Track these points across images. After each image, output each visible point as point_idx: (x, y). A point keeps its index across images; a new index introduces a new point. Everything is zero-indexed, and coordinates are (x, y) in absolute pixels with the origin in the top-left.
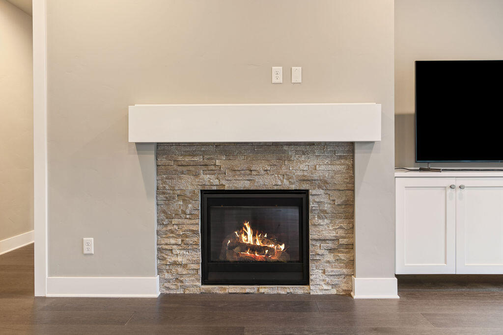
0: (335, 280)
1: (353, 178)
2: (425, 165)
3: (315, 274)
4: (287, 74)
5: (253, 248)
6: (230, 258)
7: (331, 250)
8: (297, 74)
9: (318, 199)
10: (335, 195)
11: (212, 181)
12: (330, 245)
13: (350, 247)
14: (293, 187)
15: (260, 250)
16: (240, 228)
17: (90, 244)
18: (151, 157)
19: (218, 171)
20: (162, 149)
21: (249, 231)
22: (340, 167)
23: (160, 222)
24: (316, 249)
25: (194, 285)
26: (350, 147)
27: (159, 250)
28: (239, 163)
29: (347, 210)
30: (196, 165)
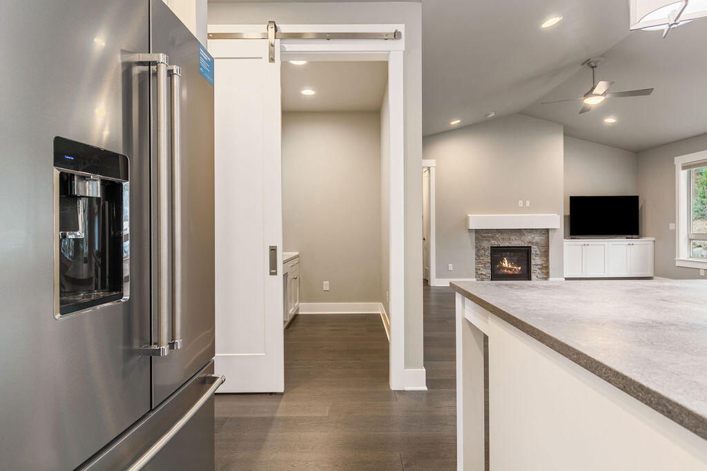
1: (548, 241)
2: (573, 237)
3: (533, 276)
4: (524, 204)
5: (508, 269)
7: (539, 269)
8: (528, 203)
9: (535, 250)
10: (541, 248)
11: (495, 243)
12: (539, 267)
13: (547, 267)
14: (526, 245)
15: (511, 269)
16: (502, 260)
17: (451, 267)
18: (474, 235)
19: (497, 239)
20: (477, 231)
21: (506, 261)
22: (543, 238)
23: (476, 259)
24: (533, 268)
26: (548, 230)
27: (476, 269)
28: (505, 236)
29: (546, 254)
30: (489, 237)
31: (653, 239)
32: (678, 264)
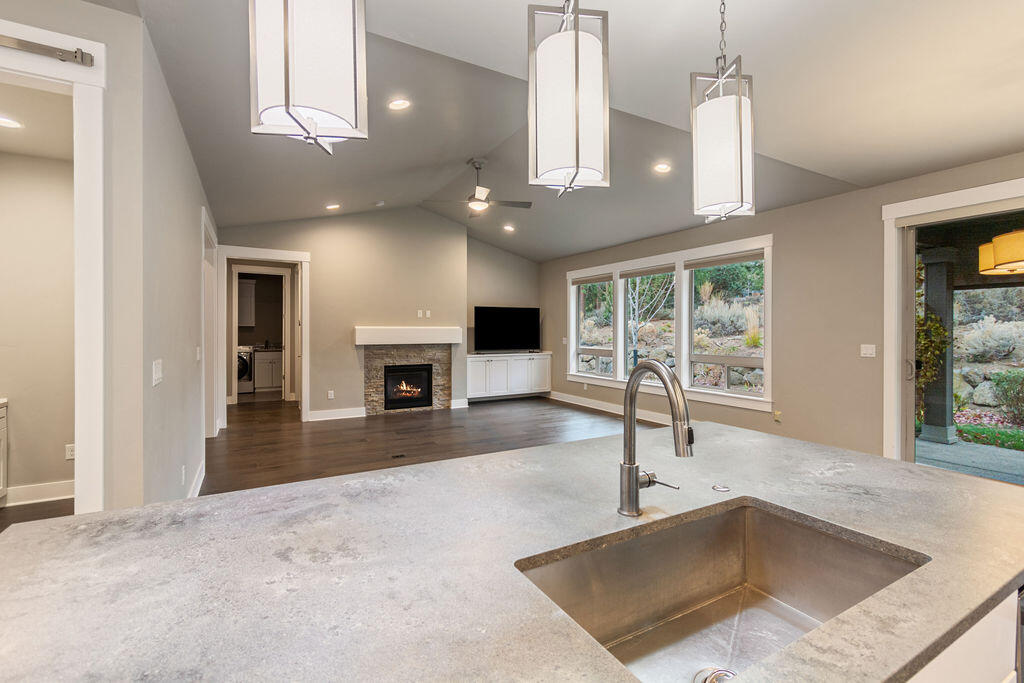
0: (444, 403)
1: (451, 358)
2: (478, 352)
3: (435, 400)
4: (424, 314)
5: (407, 392)
6: (394, 397)
7: (441, 390)
8: (428, 313)
9: (436, 368)
10: (443, 366)
11: (390, 362)
12: (441, 387)
13: (450, 388)
14: (426, 363)
15: (409, 392)
16: (400, 384)
17: (331, 394)
18: (362, 353)
19: (392, 357)
20: (367, 347)
21: (404, 384)
22: (445, 354)
23: (365, 382)
24: (435, 389)
25: (381, 410)
26: (450, 345)
27: (365, 395)
28: (402, 352)
29: (448, 372)
30: (382, 355)
31: (551, 353)
32: (569, 378)
